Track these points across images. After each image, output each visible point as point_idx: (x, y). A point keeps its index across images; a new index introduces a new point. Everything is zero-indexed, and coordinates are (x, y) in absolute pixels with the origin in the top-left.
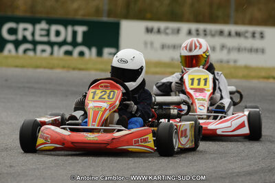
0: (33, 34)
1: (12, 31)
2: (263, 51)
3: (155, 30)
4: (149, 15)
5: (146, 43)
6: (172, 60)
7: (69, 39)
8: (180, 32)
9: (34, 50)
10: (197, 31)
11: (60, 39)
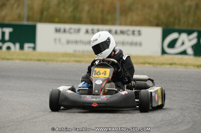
2: (140, 44)
3: (62, 30)
4: (57, 20)
5: (55, 40)
6: (75, 51)
8: (80, 31)
10: (93, 30)
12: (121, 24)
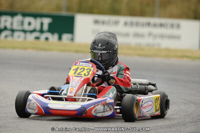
0: (12, 24)
7: (38, 27)
8: (119, 23)
11: (31, 28)
12: (160, 16)
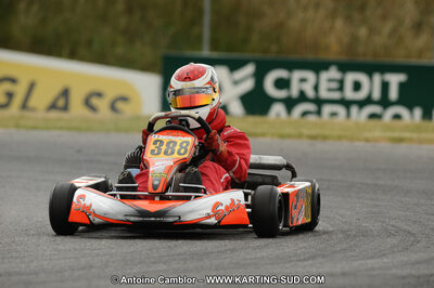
0: (316, 88)
1: (282, 84)
7: (377, 95)
9: (319, 113)
11: (362, 95)
